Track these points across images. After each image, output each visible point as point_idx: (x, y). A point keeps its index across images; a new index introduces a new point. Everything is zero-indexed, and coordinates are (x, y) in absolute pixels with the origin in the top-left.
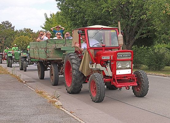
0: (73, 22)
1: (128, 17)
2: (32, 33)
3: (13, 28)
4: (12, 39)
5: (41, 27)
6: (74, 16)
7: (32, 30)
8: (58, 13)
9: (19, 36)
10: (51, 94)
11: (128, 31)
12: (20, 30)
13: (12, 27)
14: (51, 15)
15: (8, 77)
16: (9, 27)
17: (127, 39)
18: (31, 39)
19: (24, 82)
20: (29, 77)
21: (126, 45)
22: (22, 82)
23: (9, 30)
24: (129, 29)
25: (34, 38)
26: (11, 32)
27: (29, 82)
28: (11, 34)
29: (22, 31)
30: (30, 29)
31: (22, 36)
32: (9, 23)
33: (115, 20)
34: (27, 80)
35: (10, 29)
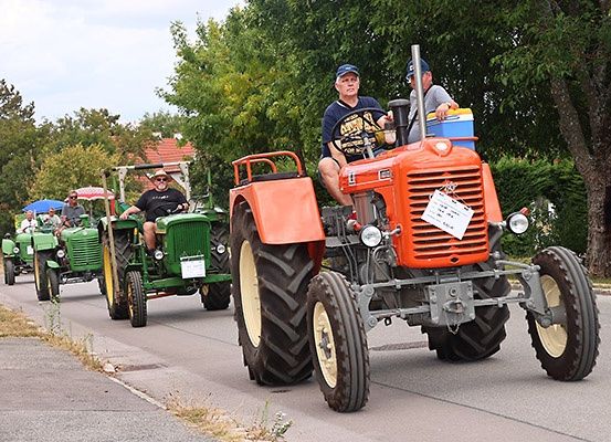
0: (312, 53)
1: (591, 5)
2: (119, 131)
3: (29, 112)
4: (29, 168)
5: (159, 92)
6: (317, 24)
7: (117, 117)
8: (234, 18)
9: (59, 151)
10: (247, 420)
11: (600, 79)
12: (61, 121)
13: (23, 107)
14: (201, 31)
15: (34, 348)
16: (10, 108)
17: (597, 120)
18: (115, 158)
19: (109, 368)
20: (129, 344)
21: (592, 153)
22: (99, 367)
23: (9, 123)
24: (603, 68)
25: (131, 155)
26: (20, 135)
27: (132, 368)
28: (22, 144)
29: (69, 122)
30: (106, 112)
31: (73, 150)
32: (9, 88)
33: (526, 26)
34: (119, 361)
35: (16, 118)
